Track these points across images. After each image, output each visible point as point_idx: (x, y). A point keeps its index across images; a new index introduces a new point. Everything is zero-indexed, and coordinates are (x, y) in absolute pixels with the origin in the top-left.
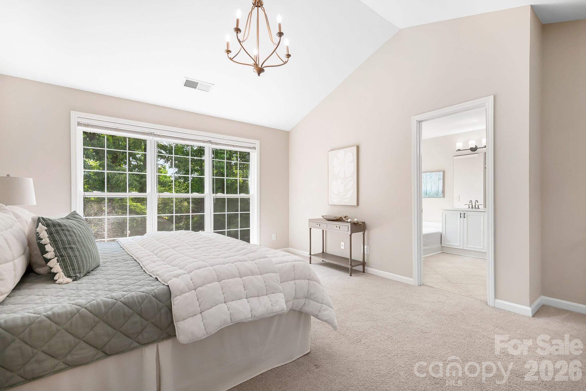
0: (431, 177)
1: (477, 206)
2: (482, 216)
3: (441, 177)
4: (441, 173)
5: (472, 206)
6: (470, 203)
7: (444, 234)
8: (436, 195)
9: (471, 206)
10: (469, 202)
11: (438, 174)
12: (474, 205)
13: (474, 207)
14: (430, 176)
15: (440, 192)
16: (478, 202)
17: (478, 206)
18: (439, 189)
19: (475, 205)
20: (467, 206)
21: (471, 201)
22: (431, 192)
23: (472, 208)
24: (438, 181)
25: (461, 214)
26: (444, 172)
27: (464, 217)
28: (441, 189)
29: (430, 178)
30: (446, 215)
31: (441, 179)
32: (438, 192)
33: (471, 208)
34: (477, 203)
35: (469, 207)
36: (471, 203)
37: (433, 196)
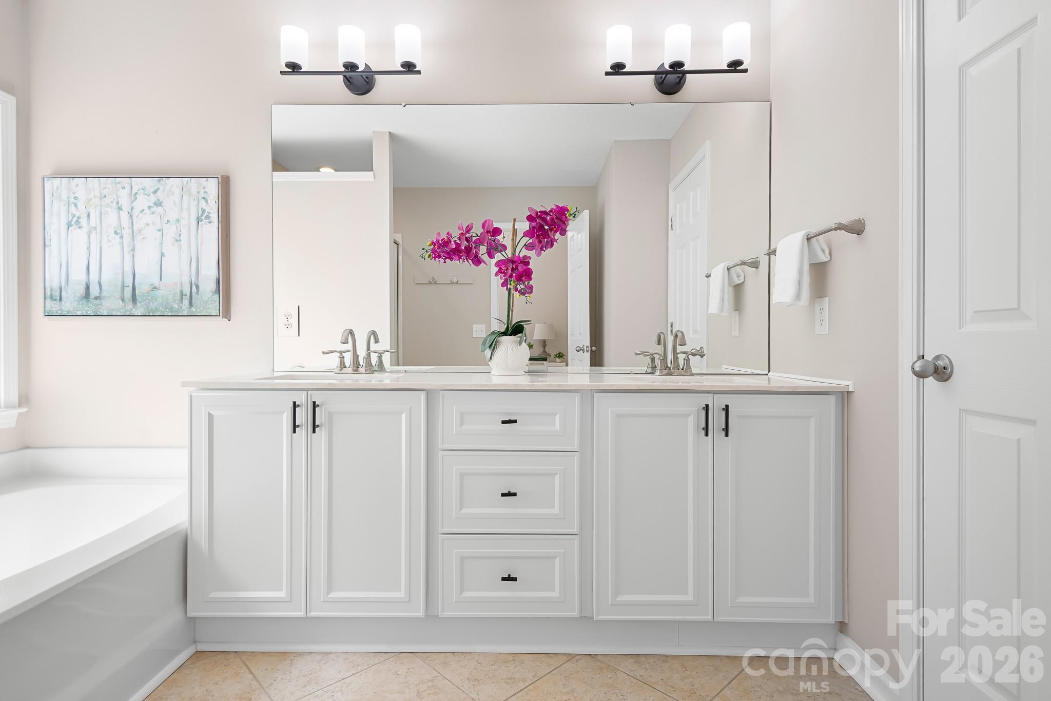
0: (158, 204)
1: (374, 359)
2: (404, 416)
3: (213, 207)
4: (212, 187)
5: (356, 357)
6: (346, 342)
7: (200, 538)
8: (186, 302)
9: (348, 360)
10: (339, 338)
11: (194, 191)
12: (362, 352)
13: (361, 361)
14: (153, 198)
15: (208, 283)
16: (377, 341)
17: (380, 358)
18: (203, 272)
19: (369, 355)
20: (334, 360)
21: (351, 332)
22: (156, 284)
23: (356, 367)
24: (194, 223)
25: (295, 405)
26: (225, 184)
27: (314, 427)
28: (210, 271)
29: (154, 209)
30: (211, 416)
31: (208, 217)
32: (194, 288)
33: (350, 370)
34: (373, 347)
35: (343, 365)
36: (349, 346)
37: (171, 309)
